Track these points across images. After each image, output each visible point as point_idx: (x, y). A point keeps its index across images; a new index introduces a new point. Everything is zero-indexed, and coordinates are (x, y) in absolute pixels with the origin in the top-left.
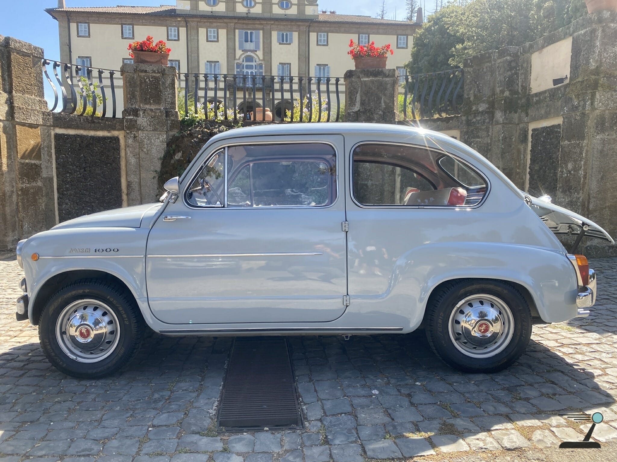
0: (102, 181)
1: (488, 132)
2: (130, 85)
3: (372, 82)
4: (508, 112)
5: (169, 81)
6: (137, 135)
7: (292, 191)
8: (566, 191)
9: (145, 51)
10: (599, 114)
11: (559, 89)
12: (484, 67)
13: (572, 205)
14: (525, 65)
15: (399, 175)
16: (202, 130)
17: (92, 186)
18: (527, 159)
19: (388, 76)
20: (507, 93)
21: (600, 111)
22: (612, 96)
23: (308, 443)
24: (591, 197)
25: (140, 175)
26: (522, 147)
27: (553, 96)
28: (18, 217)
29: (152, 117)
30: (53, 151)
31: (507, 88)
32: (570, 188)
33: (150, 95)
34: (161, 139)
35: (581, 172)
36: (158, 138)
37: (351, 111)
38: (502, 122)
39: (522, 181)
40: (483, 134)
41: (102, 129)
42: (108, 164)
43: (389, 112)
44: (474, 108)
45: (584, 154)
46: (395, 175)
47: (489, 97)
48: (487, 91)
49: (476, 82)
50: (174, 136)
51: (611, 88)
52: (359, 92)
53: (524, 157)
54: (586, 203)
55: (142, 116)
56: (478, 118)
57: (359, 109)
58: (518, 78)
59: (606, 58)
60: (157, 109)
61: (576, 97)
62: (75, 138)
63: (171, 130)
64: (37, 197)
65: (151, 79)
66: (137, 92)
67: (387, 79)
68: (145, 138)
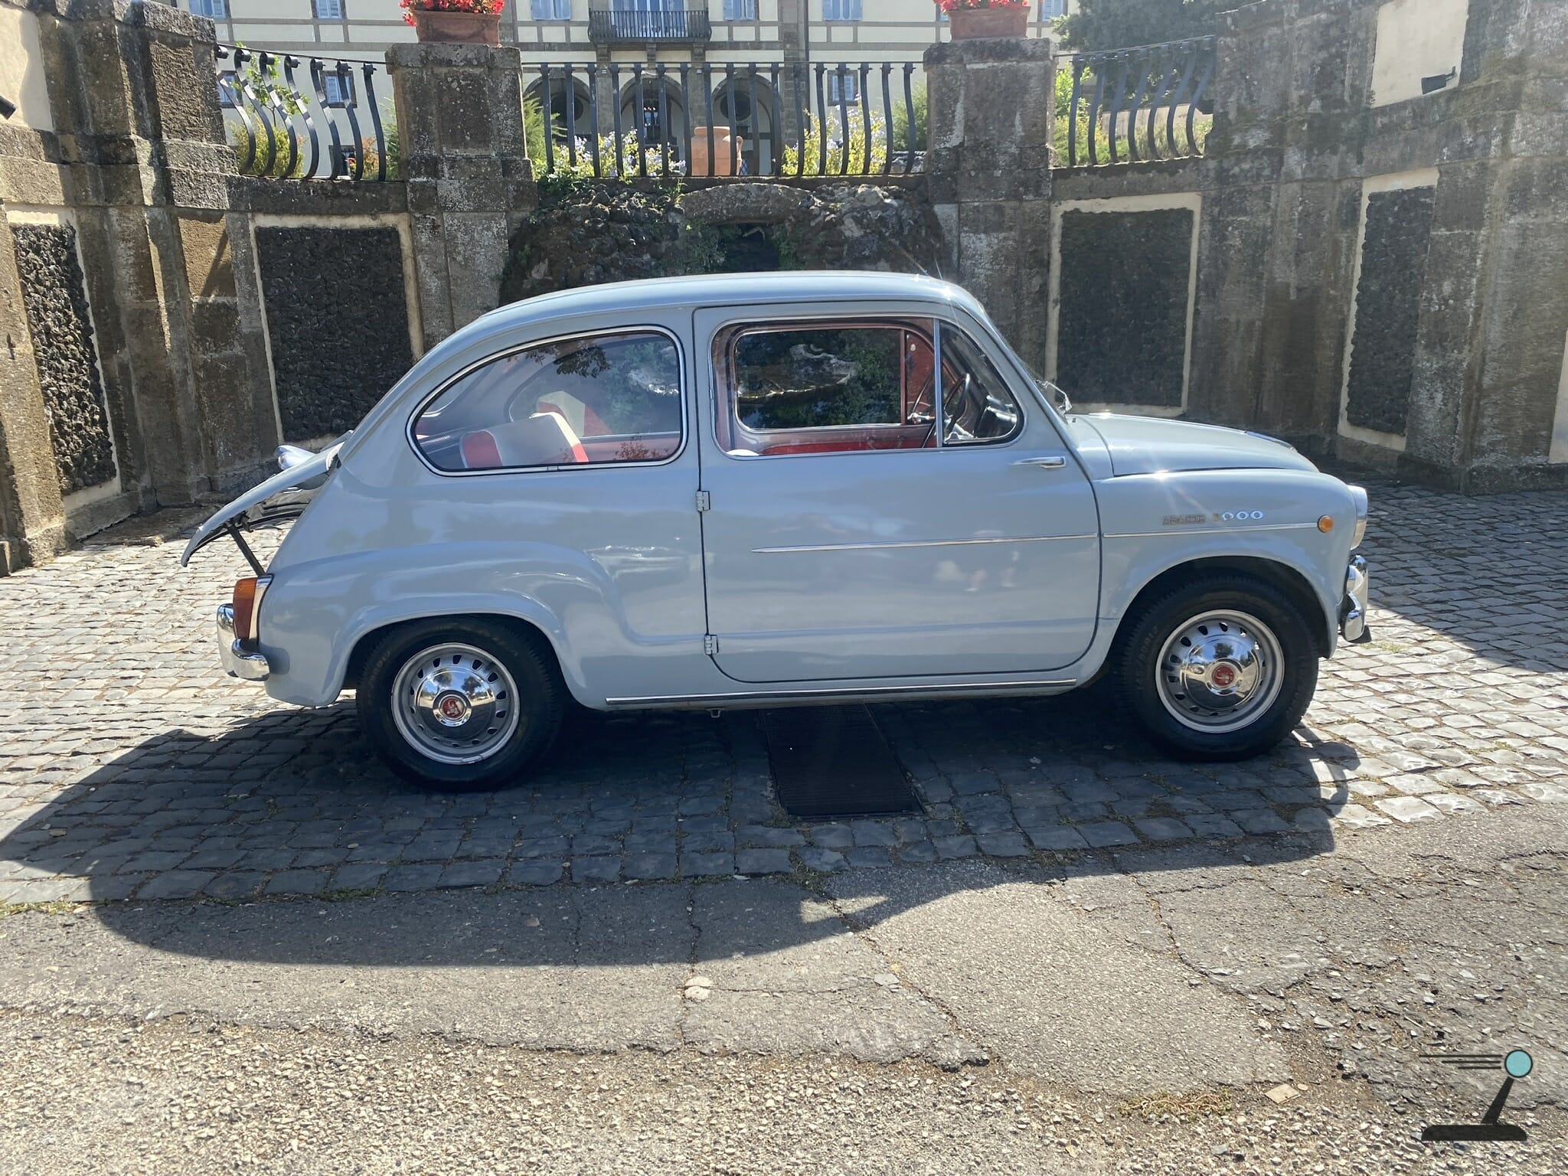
0: (367, 337)
1: (1268, 199)
2: (414, 99)
3: (994, 72)
4: (1316, 152)
5: (504, 86)
6: (439, 222)
7: (808, 350)
8: (1435, 343)
9: (444, 10)
10: (1518, 166)
11: (1434, 99)
12: (1266, 37)
13: (1445, 378)
14: (1361, 35)
15: (1056, 302)
16: (592, 207)
17: (345, 348)
18: (1354, 266)
19: (1032, 57)
20: (1315, 105)
21: (1521, 160)
22: (1551, 123)
23: (939, 833)
24: (1487, 360)
25: (453, 319)
26: (1343, 238)
27: (1422, 117)
28: (203, 430)
29: (471, 178)
30: (257, 271)
31: (1317, 92)
32: (1443, 338)
33: (464, 122)
34: (495, 230)
35: (1471, 303)
36: (489, 229)
37: (942, 146)
38: (1300, 177)
39: (1340, 317)
40: (1255, 203)
41: (359, 212)
42: (379, 294)
43: (1033, 148)
44: (1237, 140)
45: (1479, 262)
46: (1047, 301)
47: (1274, 114)
48: (1267, 100)
49: (1243, 75)
50: (525, 221)
51: (1550, 104)
52: (962, 98)
53: (1348, 261)
54: (1477, 373)
55: (447, 176)
56: (1246, 166)
57: (960, 140)
58: (1345, 68)
59: (1543, 32)
60: (482, 157)
61: (1470, 122)
62: (301, 235)
63: (516, 208)
64: (237, 382)
65: (463, 83)
66: (431, 115)
67: (1030, 65)
68: (458, 230)
